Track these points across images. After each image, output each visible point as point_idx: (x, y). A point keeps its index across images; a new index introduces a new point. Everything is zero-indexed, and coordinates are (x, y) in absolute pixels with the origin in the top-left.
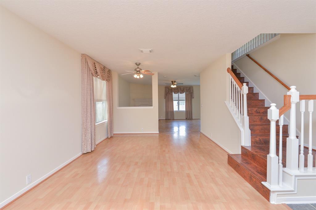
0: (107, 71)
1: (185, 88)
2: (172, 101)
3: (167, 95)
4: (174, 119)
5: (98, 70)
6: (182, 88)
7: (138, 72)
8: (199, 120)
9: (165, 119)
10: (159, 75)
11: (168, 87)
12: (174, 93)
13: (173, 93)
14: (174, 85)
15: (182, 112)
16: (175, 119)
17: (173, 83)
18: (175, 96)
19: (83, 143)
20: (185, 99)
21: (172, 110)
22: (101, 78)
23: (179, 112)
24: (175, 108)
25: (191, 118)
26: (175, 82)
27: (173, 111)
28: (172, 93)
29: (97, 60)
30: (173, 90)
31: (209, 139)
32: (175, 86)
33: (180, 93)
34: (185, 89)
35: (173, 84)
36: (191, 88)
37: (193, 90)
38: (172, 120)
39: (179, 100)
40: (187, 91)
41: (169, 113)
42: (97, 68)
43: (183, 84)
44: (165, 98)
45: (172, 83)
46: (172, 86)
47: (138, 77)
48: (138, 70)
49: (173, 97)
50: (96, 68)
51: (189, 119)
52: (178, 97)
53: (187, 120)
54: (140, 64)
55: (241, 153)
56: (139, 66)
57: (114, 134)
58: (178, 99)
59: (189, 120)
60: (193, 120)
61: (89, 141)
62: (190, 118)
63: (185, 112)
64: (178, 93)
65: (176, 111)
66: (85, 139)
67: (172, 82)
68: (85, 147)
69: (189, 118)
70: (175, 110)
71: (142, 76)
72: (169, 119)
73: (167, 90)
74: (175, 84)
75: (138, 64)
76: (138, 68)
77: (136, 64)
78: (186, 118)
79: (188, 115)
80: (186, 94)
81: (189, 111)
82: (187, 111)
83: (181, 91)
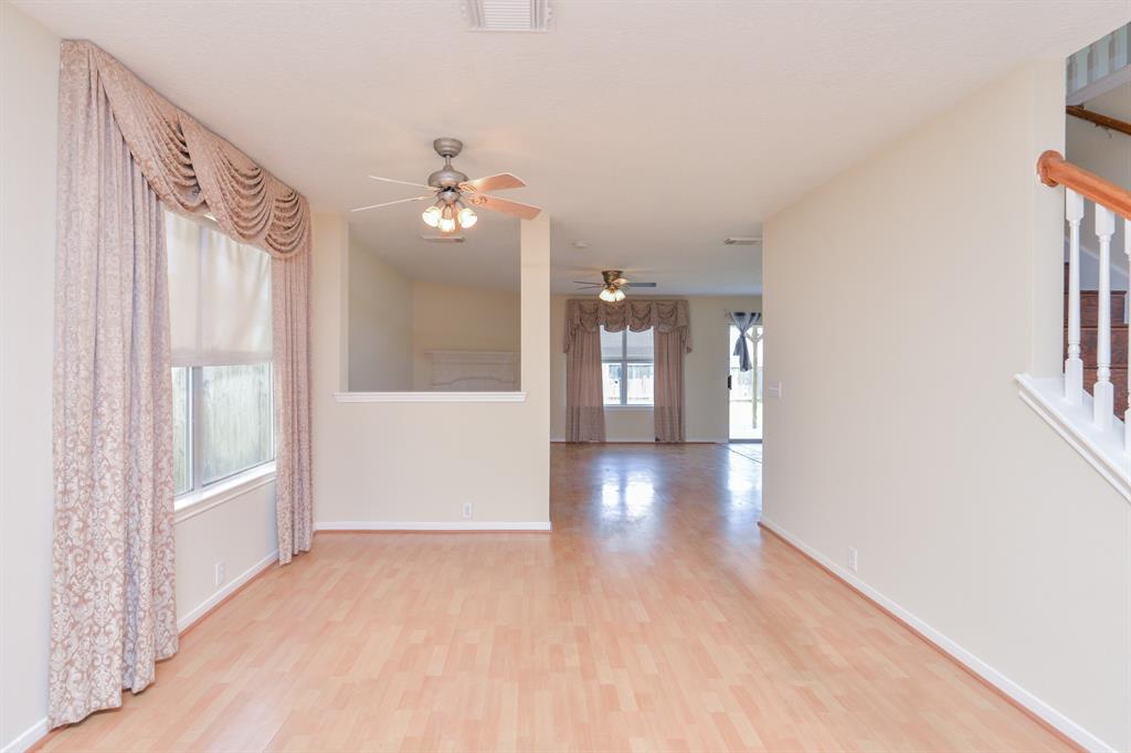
0: (273, 192)
1: (654, 306)
2: (597, 361)
3: (574, 336)
4: (603, 444)
5: (205, 172)
6: (641, 307)
7: (449, 193)
8: (713, 447)
9: (564, 440)
10: (557, 230)
11: (579, 301)
12: (607, 329)
13: (602, 327)
14: (612, 291)
15: (638, 411)
16: (608, 440)
17: (609, 280)
18: (609, 340)
19: (59, 656)
20: (652, 356)
21: (595, 404)
22: (229, 224)
23: (627, 412)
24: (610, 395)
25: (677, 439)
26: (618, 274)
27: (600, 408)
28: (599, 329)
29: (196, 112)
30: (602, 313)
32: (620, 296)
33: (633, 329)
34: (654, 312)
35: (609, 285)
36: (680, 307)
37: (687, 317)
38: (594, 448)
39: (625, 360)
40: (662, 319)
41: (582, 414)
42: (194, 160)
43: (654, 285)
44: (566, 351)
45: (606, 280)
46: (606, 296)
47: (448, 226)
48: (448, 179)
49: (602, 346)
50: (187, 155)
51: (668, 443)
52: (621, 345)
53: (661, 449)
54: (458, 149)
56: (455, 162)
58: (620, 355)
59: (668, 447)
60: (687, 448)
61: (107, 634)
62: (672, 436)
63: (653, 414)
64: (625, 328)
65: (613, 408)
66: (73, 625)
67: (606, 274)
68: (74, 675)
69: (668, 440)
70: (606, 402)
71: (468, 219)
72: (581, 443)
73: (577, 313)
74: (616, 288)
75: (448, 151)
76: (448, 168)
77: (436, 145)
78: (657, 440)
79: (668, 423)
80: (660, 333)
81: (670, 408)
82: (663, 408)
83: (637, 321)
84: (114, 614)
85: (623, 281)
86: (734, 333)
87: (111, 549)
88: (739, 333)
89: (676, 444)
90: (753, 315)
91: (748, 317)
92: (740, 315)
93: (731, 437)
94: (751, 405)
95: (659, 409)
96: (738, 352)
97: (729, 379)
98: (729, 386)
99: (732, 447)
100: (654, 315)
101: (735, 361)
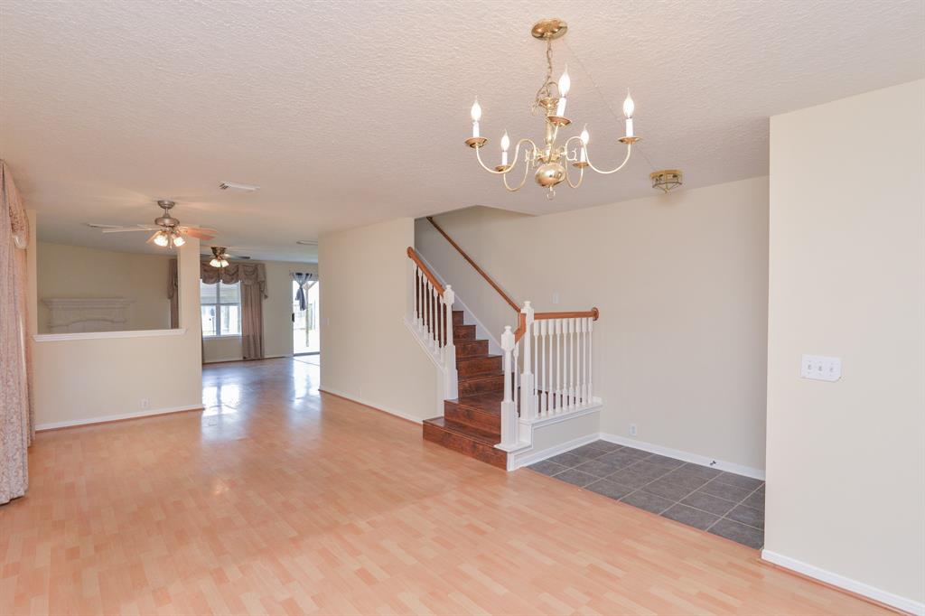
1: (241, 267)
6: (232, 267)
7: (168, 229)
12: (205, 282)
13: (201, 280)
14: (219, 261)
15: (231, 339)
16: (207, 361)
17: (217, 253)
18: (206, 290)
20: (239, 301)
23: (220, 341)
24: (209, 329)
25: (259, 357)
26: (223, 250)
31: (353, 402)
32: (225, 264)
33: (224, 282)
34: (240, 269)
35: (217, 256)
36: (260, 268)
37: (266, 276)
39: (218, 304)
40: (247, 276)
43: (249, 258)
45: (215, 253)
46: (214, 263)
47: (165, 243)
48: (167, 221)
51: (252, 360)
52: (215, 293)
53: (248, 364)
54: (171, 205)
55: (443, 415)
57: (37, 432)
58: (215, 301)
59: (252, 362)
60: (267, 361)
62: (256, 355)
63: (241, 341)
64: (219, 281)
65: (211, 338)
67: (214, 249)
69: (253, 357)
70: (206, 333)
74: (222, 259)
75: (166, 206)
76: (167, 216)
77: (159, 202)
78: (244, 358)
79: (252, 346)
80: (246, 286)
81: (254, 336)
82: (248, 336)
83: (228, 277)
84: (18, 450)
85: (227, 255)
86: (296, 286)
87: (15, 416)
88: (299, 286)
89: (259, 359)
90: (307, 275)
91: (304, 276)
92: (299, 274)
93: (295, 352)
94: (304, 332)
95: (246, 338)
96: (298, 298)
97: (293, 315)
98: (293, 320)
99: (295, 358)
100: (241, 273)
101: (296, 303)
